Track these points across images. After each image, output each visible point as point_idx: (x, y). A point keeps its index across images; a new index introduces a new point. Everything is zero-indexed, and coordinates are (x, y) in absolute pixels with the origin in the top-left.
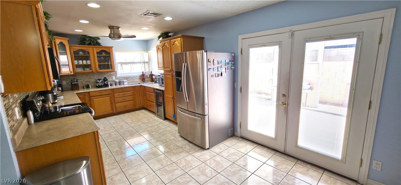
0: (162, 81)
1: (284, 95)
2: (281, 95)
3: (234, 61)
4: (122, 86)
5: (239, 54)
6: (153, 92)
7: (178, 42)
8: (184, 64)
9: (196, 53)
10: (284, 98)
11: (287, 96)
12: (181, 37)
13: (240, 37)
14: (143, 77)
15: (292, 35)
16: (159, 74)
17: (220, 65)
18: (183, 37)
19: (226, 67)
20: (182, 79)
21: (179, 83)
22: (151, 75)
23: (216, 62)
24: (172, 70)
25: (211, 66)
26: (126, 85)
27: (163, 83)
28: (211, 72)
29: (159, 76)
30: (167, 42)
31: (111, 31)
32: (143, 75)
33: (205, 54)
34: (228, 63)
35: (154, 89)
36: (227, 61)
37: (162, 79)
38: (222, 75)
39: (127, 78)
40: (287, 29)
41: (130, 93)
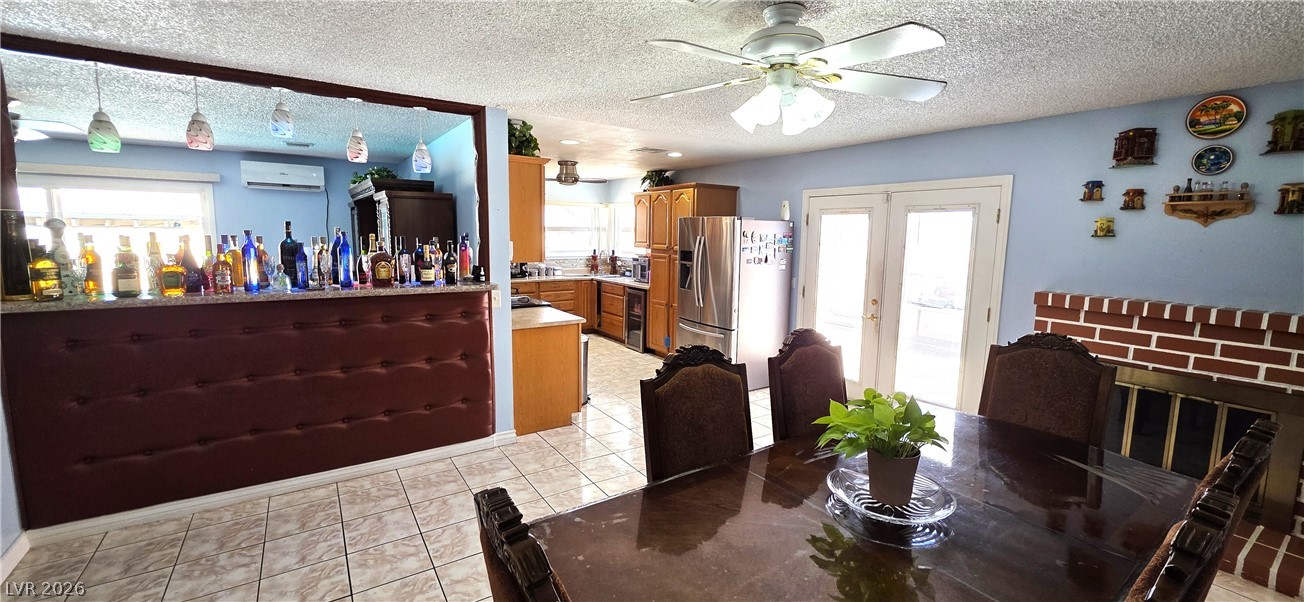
0: (643, 268)
1: (874, 300)
2: (870, 301)
3: (793, 235)
4: (551, 278)
5: (804, 223)
6: (622, 293)
7: (687, 196)
8: (698, 238)
9: (721, 221)
10: (875, 307)
11: (879, 302)
12: (694, 187)
13: (806, 194)
14: (593, 263)
15: (888, 198)
16: (637, 257)
17: (763, 244)
18: (698, 186)
19: (776, 247)
20: (692, 266)
21: (686, 271)
22: (614, 259)
23: (756, 238)
24: (670, 248)
25: (749, 244)
26: (559, 276)
27: (643, 276)
28: (746, 255)
29: (634, 260)
30: (663, 193)
31: (561, 170)
32: (594, 258)
33: (738, 222)
34: (780, 241)
35: (624, 286)
36: (779, 236)
37: (643, 269)
38: (766, 261)
39: (561, 261)
40: (881, 187)
41: (569, 294)
